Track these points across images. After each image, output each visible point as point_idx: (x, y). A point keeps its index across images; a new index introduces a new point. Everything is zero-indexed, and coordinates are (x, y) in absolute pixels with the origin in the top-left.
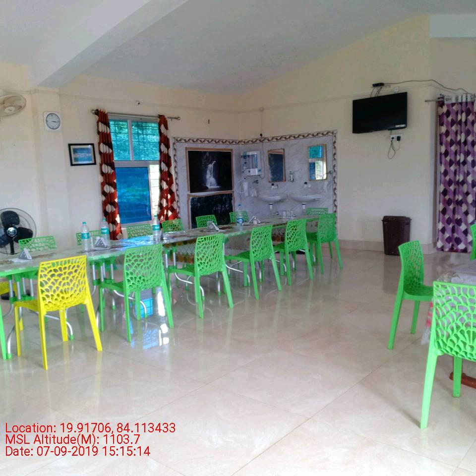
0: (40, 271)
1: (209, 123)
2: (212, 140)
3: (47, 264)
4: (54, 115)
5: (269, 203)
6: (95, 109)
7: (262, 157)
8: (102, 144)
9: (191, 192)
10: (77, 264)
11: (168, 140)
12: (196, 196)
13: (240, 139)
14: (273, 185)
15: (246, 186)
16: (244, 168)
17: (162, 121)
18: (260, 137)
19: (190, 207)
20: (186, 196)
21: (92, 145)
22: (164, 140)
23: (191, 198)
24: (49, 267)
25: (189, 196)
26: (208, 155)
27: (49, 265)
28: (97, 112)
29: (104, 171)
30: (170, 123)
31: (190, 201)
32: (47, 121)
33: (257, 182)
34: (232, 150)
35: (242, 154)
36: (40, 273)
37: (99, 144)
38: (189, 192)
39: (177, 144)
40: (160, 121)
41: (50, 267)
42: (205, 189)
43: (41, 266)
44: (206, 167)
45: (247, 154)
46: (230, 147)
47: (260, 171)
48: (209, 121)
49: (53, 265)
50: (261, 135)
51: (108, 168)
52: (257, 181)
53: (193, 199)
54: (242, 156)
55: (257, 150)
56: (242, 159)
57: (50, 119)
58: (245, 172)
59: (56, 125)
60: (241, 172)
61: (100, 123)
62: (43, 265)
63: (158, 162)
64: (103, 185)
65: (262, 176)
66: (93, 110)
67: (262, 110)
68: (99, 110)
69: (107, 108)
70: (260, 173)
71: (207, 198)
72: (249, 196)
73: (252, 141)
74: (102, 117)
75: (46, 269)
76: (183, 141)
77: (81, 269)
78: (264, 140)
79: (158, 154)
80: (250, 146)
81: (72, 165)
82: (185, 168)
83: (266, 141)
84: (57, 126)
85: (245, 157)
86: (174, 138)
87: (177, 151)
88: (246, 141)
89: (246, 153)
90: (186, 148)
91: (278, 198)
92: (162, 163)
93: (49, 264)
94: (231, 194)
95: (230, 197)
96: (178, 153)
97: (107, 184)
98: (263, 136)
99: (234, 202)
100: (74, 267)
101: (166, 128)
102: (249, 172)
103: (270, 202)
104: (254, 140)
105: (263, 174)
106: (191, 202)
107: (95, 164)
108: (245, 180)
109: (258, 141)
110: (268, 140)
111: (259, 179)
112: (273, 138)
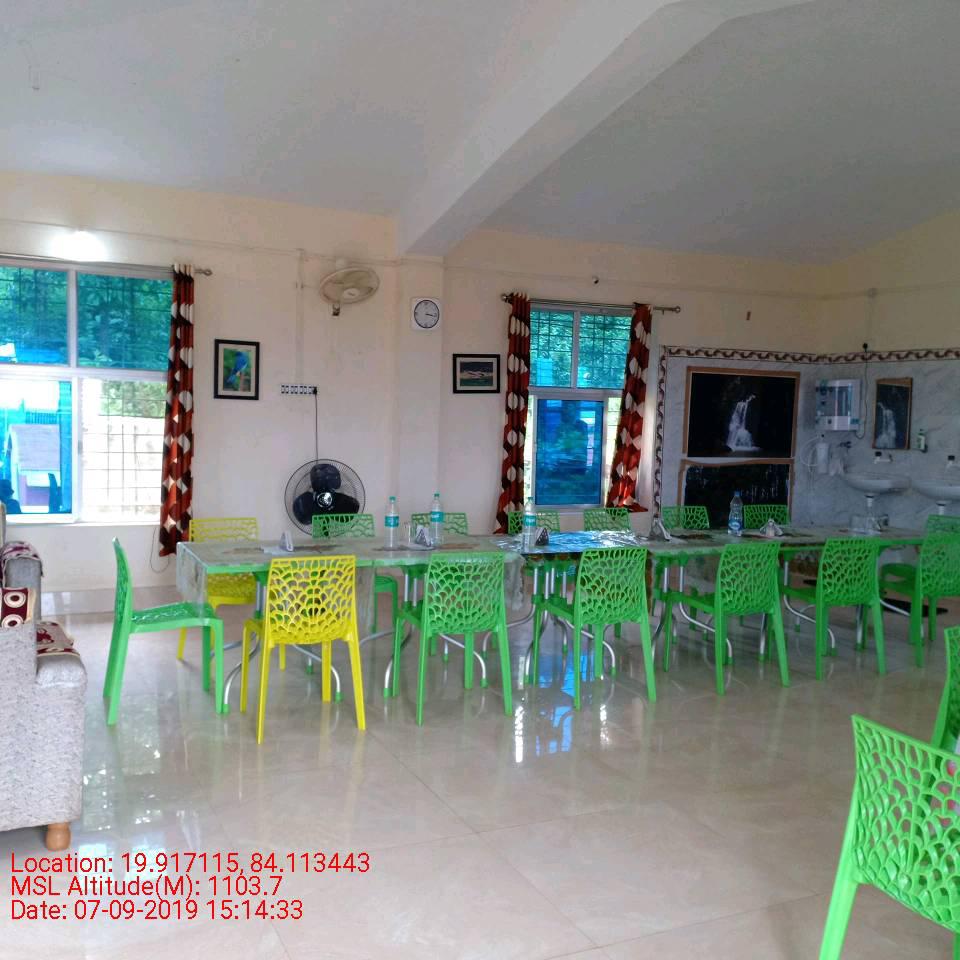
0: (270, 573)
1: (748, 319)
2: (752, 353)
3: (282, 563)
4: (430, 304)
5: (865, 491)
6: (508, 292)
7: (864, 392)
8: (512, 355)
9: (689, 456)
10: (336, 570)
11: (647, 351)
12: (700, 464)
13: (822, 352)
14: (878, 454)
15: (822, 450)
16: (819, 413)
17: (642, 315)
18: (863, 350)
19: (684, 484)
20: (678, 463)
21: (498, 357)
22: (638, 352)
23: (687, 467)
24: (286, 569)
25: (684, 462)
26: (738, 382)
27: (286, 566)
28: (511, 299)
29: (510, 405)
30: (657, 318)
31: (685, 474)
32: (415, 313)
33: (847, 445)
34: (798, 374)
35: (818, 384)
36: (270, 577)
37: (509, 355)
38: (686, 455)
39: (670, 359)
40: (637, 313)
41: (288, 568)
42: (726, 452)
43: (272, 566)
44: (731, 407)
45: (830, 384)
46: (796, 368)
47: (854, 421)
48: (749, 314)
49: (294, 564)
50: (865, 346)
51: (519, 399)
52: (849, 443)
53: (691, 469)
54: (817, 389)
55: (854, 378)
56: (818, 395)
57: (422, 310)
58: (821, 422)
59: (430, 320)
60: (812, 422)
61: (513, 319)
62: (276, 563)
63: (620, 392)
64: (507, 429)
65: (860, 434)
66: (504, 295)
67: (873, 293)
68: (515, 294)
69: (532, 290)
70: (855, 427)
71: (725, 468)
72: (827, 474)
73: (846, 358)
74: (520, 307)
75: (281, 572)
76: (684, 354)
77: (345, 579)
78: (870, 358)
79: (623, 377)
80: (840, 367)
81: (455, 391)
82: (683, 407)
83: (876, 359)
84: (433, 322)
85: (823, 390)
86: (665, 347)
87: (668, 374)
88: (834, 357)
89: (825, 381)
90: (689, 368)
91: (886, 484)
92: (629, 396)
93: (286, 562)
94: (788, 466)
95: (784, 472)
96: (670, 379)
97: (513, 429)
98: (869, 349)
99: (792, 484)
100: (332, 573)
101: (647, 329)
102: (830, 422)
103: (868, 491)
104: (851, 357)
105: (862, 428)
106: (687, 476)
107: (498, 391)
108: (822, 439)
109: (859, 359)
110: (881, 358)
111: (854, 441)
112: (890, 354)
